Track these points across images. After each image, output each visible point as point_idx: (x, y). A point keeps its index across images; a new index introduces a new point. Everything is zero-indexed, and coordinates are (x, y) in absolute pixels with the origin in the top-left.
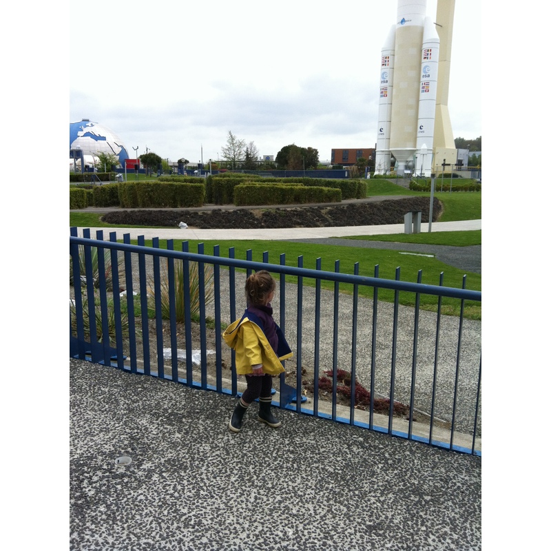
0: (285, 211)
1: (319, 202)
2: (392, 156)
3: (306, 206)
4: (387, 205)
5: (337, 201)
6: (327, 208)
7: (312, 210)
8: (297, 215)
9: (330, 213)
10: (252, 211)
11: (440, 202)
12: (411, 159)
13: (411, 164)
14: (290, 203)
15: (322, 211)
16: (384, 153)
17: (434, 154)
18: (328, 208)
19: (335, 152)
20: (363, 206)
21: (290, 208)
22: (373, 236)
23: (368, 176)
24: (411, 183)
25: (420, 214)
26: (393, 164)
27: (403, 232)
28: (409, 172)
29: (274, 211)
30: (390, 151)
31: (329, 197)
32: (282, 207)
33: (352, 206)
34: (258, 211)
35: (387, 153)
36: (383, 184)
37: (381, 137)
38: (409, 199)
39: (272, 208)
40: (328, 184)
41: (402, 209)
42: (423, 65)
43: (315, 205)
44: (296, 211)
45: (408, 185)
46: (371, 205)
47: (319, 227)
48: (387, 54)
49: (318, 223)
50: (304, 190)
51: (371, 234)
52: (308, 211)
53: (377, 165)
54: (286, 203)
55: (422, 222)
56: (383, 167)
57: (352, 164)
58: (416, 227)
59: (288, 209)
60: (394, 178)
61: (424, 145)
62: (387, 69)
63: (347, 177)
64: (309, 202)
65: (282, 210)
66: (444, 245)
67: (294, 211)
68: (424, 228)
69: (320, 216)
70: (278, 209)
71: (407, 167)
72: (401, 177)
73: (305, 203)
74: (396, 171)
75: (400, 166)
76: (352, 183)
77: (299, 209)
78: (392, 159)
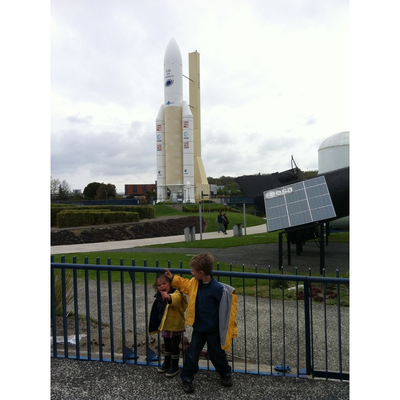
0: (98, 230)
1: (123, 222)
2: (168, 189)
3: (114, 225)
4: (171, 223)
5: (136, 221)
6: (129, 226)
7: (119, 228)
8: (108, 232)
9: (132, 229)
10: (73, 231)
11: (204, 219)
12: (180, 191)
13: (181, 194)
14: (102, 224)
15: (126, 228)
16: (162, 187)
17: (195, 188)
18: (131, 226)
19: (127, 187)
20: (155, 223)
21: (102, 227)
22: (165, 244)
23: (154, 203)
24: (183, 207)
25: (194, 228)
26: (169, 195)
27: (184, 240)
28: (181, 200)
29: (90, 230)
30: (166, 186)
31: (130, 219)
32: (96, 227)
33: (147, 224)
34: (77, 231)
35: (164, 187)
36: (165, 208)
37: (159, 177)
38: (185, 218)
39: (88, 228)
40: (128, 209)
41: (181, 225)
42: (184, 131)
43: (121, 225)
44: (107, 229)
45: (181, 209)
46: (160, 223)
47: (125, 240)
48: (160, 123)
49: (124, 238)
50: (111, 214)
51: (163, 243)
52: (116, 229)
53: (158, 196)
54: (99, 224)
55: (196, 233)
56: (162, 197)
57: (141, 195)
58: (193, 237)
59: (101, 228)
60: (171, 204)
61: (188, 182)
62: (160, 133)
63: (139, 204)
64: (116, 222)
65: (96, 230)
66: (212, 248)
67: (105, 229)
68: (197, 237)
69: (126, 232)
70: (93, 229)
71: (179, 197)
72: (176, 204)
73: (113, 223)
74: (172, 199)
75: (174, 196)
76: (144, 208)
77: (109, 228)
78: (168, 191)
